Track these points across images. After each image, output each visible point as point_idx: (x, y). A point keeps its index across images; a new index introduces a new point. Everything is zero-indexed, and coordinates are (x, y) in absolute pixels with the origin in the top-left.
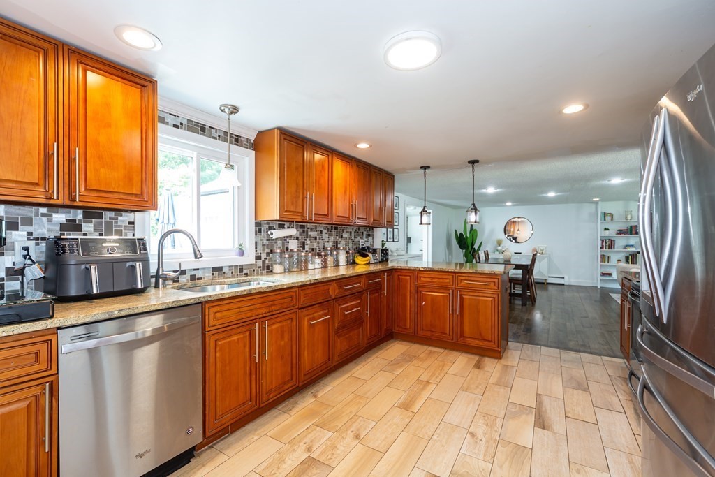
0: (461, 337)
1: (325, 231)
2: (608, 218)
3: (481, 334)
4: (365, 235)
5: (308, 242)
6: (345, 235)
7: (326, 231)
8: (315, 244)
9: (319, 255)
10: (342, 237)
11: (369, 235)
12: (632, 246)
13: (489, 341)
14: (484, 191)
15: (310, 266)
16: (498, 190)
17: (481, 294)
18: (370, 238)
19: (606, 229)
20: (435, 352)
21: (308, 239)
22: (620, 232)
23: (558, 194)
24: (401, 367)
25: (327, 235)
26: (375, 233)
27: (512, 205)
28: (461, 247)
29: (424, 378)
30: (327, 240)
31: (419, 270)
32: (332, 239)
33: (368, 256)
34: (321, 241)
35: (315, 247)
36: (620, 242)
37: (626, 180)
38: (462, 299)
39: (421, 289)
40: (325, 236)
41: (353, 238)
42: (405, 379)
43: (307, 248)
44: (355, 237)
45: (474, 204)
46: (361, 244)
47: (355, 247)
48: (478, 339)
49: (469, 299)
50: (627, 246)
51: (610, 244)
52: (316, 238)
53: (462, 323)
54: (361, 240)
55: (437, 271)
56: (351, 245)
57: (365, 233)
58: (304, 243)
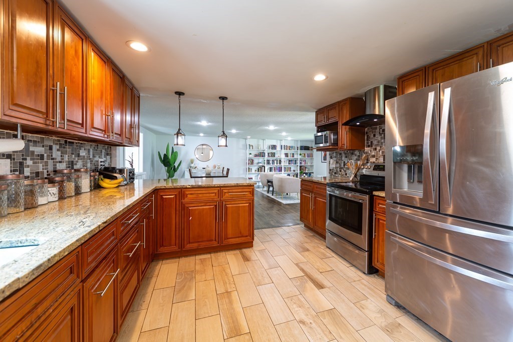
0: (225, 239)
1: (55, 147)
2: (251, 147)
3: (241, 233)
4: (103, 154)
5: (29, 162)
6: (83, 153)
7: (58, 147)
8: (41, 165)
9: (52, 182)
10: (79, 155)
11: (107, 154)
12: (261, 163)
13: (246, 236)
14: (199, 123)
15: (41, 200)
16: (210, 124)
17: (239, 202)
18: (108, 157)
19: (250, 154)
20: (204, 259)
21: (28, 158)
22: (256, 156)
23: (238, 131)
24: (190, 288)
25: (59, 153)
26: (113, 152)
27: (203, 136)
28: (165, 165)
29: (221, 290)
30: (59, 159)
31: (186, 188)
32: (66, 158)
33: (116, 178)
34: (50, 162)
35: (41, 170)
36: (256, 160)
37: (276, 128)
38: (226, 208)
39: (187, 206)
40: (56, 154)
41: (91, 157)
42: (207, 300)
43: (27, 171)
44: (94, 156)
45: (223, 132)
46: (100, 164)
47: (93, 167)
48: (239, 237)
49: (232, 207)
50: (258, 163)
51: (251, 162)
52: (42, 157)
53: (226, 227)
54: (100, 160)
55: (204, 187)
56: (89, 165)
57: (103, 151)
58: (21, 164)
